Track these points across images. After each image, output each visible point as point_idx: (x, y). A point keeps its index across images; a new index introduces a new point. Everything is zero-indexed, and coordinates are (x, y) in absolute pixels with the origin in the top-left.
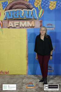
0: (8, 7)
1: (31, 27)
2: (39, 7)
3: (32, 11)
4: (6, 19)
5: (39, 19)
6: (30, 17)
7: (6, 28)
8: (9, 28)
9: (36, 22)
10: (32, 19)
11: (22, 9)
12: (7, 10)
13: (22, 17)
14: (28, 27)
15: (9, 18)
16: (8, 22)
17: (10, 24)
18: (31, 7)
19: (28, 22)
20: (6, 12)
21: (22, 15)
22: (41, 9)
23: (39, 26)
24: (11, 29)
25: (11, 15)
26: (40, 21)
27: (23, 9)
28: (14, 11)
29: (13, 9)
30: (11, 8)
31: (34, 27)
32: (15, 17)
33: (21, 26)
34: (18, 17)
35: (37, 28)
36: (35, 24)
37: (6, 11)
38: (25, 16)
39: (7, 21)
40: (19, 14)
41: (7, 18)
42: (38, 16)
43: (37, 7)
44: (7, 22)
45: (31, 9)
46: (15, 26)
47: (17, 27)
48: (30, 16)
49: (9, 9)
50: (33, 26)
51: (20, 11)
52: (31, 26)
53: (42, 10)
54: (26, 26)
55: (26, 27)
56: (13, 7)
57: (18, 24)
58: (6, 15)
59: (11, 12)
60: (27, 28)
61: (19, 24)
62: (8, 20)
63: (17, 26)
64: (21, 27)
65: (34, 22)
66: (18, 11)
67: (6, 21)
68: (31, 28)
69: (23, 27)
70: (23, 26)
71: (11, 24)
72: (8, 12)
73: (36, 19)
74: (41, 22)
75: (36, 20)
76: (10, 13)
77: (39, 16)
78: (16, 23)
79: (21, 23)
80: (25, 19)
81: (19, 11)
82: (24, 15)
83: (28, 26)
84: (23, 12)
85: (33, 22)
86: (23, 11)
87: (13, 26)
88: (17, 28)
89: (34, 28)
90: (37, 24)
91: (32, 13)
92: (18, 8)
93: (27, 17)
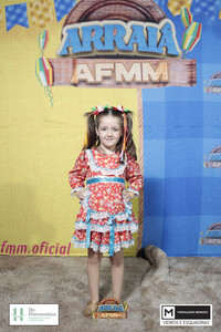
0: (77, 14)
1: (155, 83)
2: (183, 16)
3: (159, 26)
4: (66, 53)
5: (185, 55)
6: (152, 48)
7: (65, 83)
8: (75, 85)
9: (172, 65)
10: (159, 54)
11: (126, 22)
12: (72, 23)
13: (126, 48)
14: (146, 83)
15: (79, 49)
16: (74, 64)
17: (82, 72)
18: (159, 13)
19: (147, 65)
20: (68, 31)
21: (126, 39)
22: (190, 23)
23: (186, 80)
24: (82, 89)
25: (87, 40)
26: (188, 61)
27: (127, 18)
28: (98, 26)
29: (94, 20)
30: (85, 17)
31: (165, 83)
32: (98, 46)
33: (119, 79)
34: (111, 48)
35: (178, 88)
36: (171, 72)
37: (68, 27)
38: (135, 46)
39: (70, 60)
40: (116, 39)
41: (70, 49)
42: (181, 47)
43: (176, 14)
44: (71, 65)
45: (157, 22)
46: (99, 79)
47: (107, 82)
48: (153, 43)
49: (79, 21)
50: (165, 78)
51: (120, 26)
52: (155, 78)
53: (194, 25)
54: (138, 79)
55: (138, 83)
56: (94, 14)
57: (109, 73)
58: (69, 40)
59: (84, 29)
60: (142, 87)
61: (114, 71)
62: (72, 55)
63: (105, 78)
64: (119, 84)
65: (169, 65)
66: (109, 26)
67: (65, 60)
68: (155, 86)
69: (129, 83)
70: (129, 78)
71: (84, 70)
72: (74, 30)
73: (175, 56)
74: (192, 66)
75: (174, 59)
76: (81, 32)
77: (186, 47)
78: (103, 68)
79: (120, 66)
80: (135, 53)
81: (115, 27)
82: (133, 41)
83: (146, 79)
84: (129, 31)
85: (163, 66)
87: (91, 80)
88: (105, 86)
89: (167, 86)
90: (178, 74)
91: (159, 35)
92: (112, 15)
93: (143, 47)
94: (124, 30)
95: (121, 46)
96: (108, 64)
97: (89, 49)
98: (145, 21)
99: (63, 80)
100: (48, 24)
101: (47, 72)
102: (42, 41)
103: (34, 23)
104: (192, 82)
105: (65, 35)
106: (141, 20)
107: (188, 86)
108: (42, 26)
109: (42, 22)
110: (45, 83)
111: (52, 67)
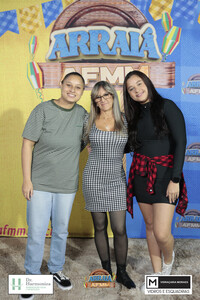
0: (64, 20)
2: (164, 20)
3: (141, 31)
4: (55, 57)
5: (165, 58)
6: (135, 52)
7: (54, 86)
9: (153, 68)
10: (141, 58)
11: (110, 27)
12: (59, 29)
13: (110, 53)
15: (66, 53)
16: (62, 68)
18: (140, 18)
20: (55, 36)
21: (110, 44)
22: (170, 27)
23: (166, 82)
25: (73, 46)
26: (168, 64)
27: (111, 24)
28: (84, 32)
29: (80, 26)
30: (71, 23)
32: (85, 51)
34: (96, 52)
36: (151, 74)
37: (56, 33)
38: (118, 50)
39: (58, 64)
40: (100, 44)
41: (58, 54)
42: (161, 51)
43: (157, 18)
44: (59, 69)
45: (139, 27)
47: (92, 85)
49: (66, 27)
51: (104, 31)
53: (174, 29)
54: (121, 82)
55: (121, 86)
56: (80, 20)
57: (94, 77)
58: (57, 45)
59: (71, 34)
61: (99, 74)
62: (61, 60)
63: (91, 81)
65: (150, 68)
66: (94, 31)
69: (113, 86)
70: (112, 81)
72: (61, 35)
73: (155, 59)
74: (171, 68)
75: (155, 62)
76: (67, 37)
77: (166, 50)
78: (88, 72)
80: (118, 57)
81: (99, 31)
82: (116, 45)
84: (113, 37)
85: (144, 69)
86: (111, 32)
88: (90, 89)
90: (158, 76)
91: (141, 39)
92: (97, 21)
93: (126, 51)
94: (109, 36)
95: (105, 51)
96: (94, 68)
97: (76, 54)
98: (127, 27)
99: (52, 84)
100: (37, 29)
101: (37, 76)
102: (32, 46)
103: (24, 29)
104: (171, 84)
105: (54, 40)
106: (124, 26)
107: (167, 88)
108: (32, 32)
109: (31, 28)
110: (36, 86)
111: (42, 70)
